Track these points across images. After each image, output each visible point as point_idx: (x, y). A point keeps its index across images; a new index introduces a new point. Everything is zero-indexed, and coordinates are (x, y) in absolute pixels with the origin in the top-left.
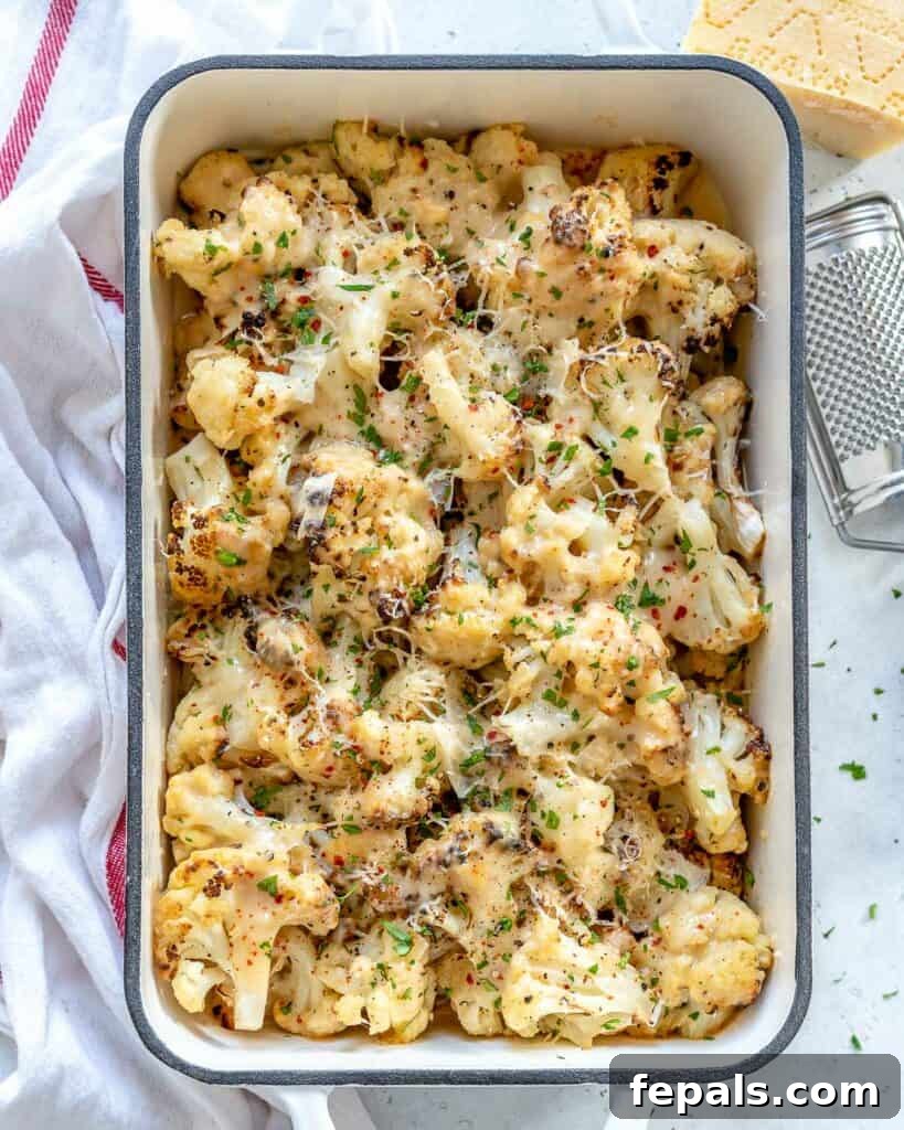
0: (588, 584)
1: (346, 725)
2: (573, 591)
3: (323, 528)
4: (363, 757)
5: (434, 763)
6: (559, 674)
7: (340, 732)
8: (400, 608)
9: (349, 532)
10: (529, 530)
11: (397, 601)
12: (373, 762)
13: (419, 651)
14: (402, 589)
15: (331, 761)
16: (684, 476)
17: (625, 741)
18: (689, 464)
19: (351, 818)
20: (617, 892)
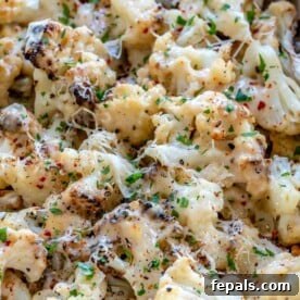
0: (203, 83)
1: (53, 153)
2: (195, 86)
3: (40, 43)
4: (64, 171)
5: (109, 176)
6: (186, 129)
7: (49, 157)
8: (88, 92)
9: (57, 49)
10: (166, 56)
11: (86, 89)
12: (70, 174)
13: (100, 126)
14: (89, 83)
15: (43, 172)
16: (260, 34)
17: (229, 164)
18: (263, 28)
19: (56, 204)
20: (228, 256)
